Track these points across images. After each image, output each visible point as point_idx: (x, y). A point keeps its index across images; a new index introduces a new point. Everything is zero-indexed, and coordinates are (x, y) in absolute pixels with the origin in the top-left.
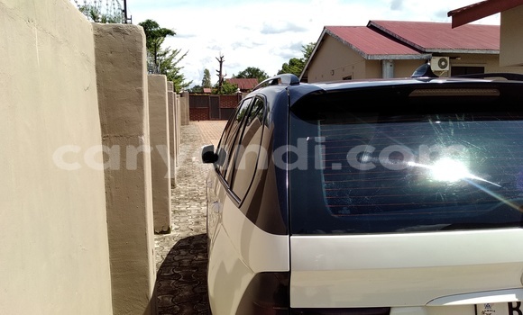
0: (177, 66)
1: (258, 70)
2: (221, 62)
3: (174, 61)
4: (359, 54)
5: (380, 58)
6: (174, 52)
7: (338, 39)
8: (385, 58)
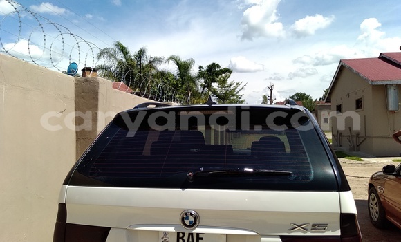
0: (239, 94)
1: (304, 94)
2: (271, 90)
3: (237, 90)
4: (365, 80)
5: (384, 83)
6: (237, 84)
7: (350, 69)
8: (388, 83)
